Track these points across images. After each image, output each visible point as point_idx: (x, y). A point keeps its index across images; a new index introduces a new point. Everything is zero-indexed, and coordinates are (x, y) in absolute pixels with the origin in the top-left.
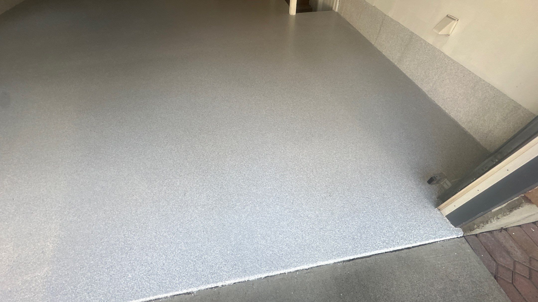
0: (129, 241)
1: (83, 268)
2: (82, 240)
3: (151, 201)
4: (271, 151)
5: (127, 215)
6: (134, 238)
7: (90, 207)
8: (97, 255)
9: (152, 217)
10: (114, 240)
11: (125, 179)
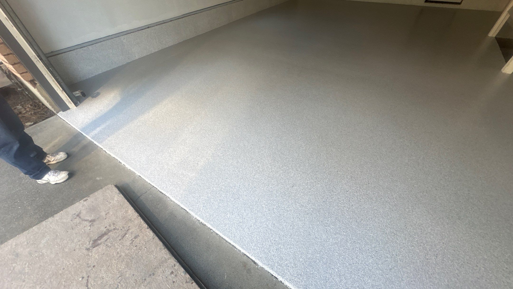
0: (240, 192)
1: (209, 189)
2: (218, 171)
3: (267, 175)
4: (393, 202)
5: (248, 174)
6: (243, 192)
7: (232, 153)
8: (220, 187)
9: (262, 186)
10: (232, 185)
11: (260, 148)
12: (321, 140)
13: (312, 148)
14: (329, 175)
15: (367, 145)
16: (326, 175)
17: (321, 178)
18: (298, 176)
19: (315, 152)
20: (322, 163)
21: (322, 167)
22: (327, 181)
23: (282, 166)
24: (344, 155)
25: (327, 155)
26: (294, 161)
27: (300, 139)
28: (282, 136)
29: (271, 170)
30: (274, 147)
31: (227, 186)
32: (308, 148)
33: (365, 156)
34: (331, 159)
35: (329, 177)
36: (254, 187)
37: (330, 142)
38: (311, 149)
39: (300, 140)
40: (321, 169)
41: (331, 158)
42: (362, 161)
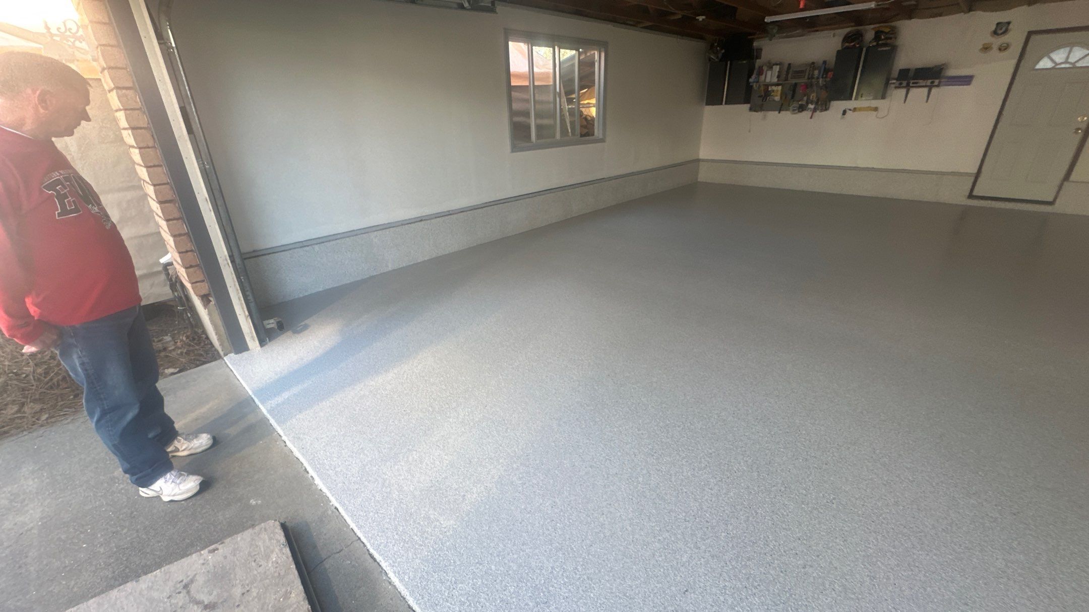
12: (755, 474)
13: (734, 494)
14: (782, 572)
15: (880, 504)
16: (772, 572)
17: (760, 580)
18: (701, 564)
19: (742, 504)
20: (762, 536)
21: (762, 548)
22: (777, 591)
23: (660, 530)
24: (820, 523)
25: (774, 517)
26: (688, 521)
27: (703, 465)
28: (662, 453)
29: (631, 537)
30: (641, 479)
31: (523, 564)
32: (724, 491)
33: (875, 532)
34: (784, 529)
35: (781, 580)
36: (588, 578)
37: (781, 482)
38: (732, 494)
39: (705, 468)
40: (760, 553)
41: (784, 526)
42: (871, 546)
